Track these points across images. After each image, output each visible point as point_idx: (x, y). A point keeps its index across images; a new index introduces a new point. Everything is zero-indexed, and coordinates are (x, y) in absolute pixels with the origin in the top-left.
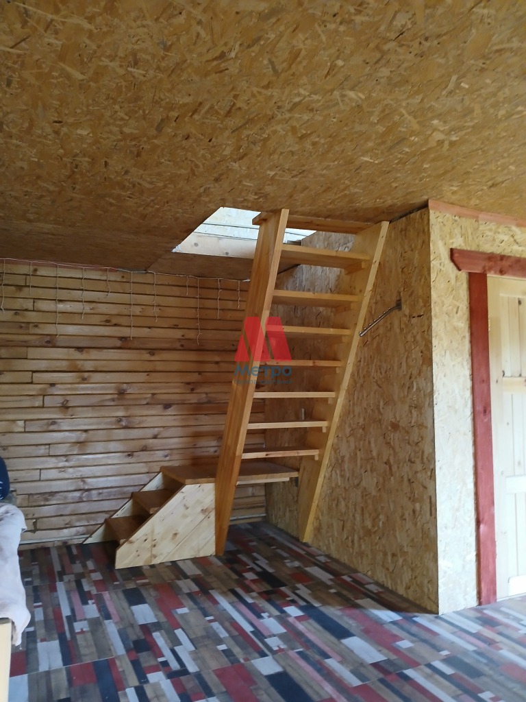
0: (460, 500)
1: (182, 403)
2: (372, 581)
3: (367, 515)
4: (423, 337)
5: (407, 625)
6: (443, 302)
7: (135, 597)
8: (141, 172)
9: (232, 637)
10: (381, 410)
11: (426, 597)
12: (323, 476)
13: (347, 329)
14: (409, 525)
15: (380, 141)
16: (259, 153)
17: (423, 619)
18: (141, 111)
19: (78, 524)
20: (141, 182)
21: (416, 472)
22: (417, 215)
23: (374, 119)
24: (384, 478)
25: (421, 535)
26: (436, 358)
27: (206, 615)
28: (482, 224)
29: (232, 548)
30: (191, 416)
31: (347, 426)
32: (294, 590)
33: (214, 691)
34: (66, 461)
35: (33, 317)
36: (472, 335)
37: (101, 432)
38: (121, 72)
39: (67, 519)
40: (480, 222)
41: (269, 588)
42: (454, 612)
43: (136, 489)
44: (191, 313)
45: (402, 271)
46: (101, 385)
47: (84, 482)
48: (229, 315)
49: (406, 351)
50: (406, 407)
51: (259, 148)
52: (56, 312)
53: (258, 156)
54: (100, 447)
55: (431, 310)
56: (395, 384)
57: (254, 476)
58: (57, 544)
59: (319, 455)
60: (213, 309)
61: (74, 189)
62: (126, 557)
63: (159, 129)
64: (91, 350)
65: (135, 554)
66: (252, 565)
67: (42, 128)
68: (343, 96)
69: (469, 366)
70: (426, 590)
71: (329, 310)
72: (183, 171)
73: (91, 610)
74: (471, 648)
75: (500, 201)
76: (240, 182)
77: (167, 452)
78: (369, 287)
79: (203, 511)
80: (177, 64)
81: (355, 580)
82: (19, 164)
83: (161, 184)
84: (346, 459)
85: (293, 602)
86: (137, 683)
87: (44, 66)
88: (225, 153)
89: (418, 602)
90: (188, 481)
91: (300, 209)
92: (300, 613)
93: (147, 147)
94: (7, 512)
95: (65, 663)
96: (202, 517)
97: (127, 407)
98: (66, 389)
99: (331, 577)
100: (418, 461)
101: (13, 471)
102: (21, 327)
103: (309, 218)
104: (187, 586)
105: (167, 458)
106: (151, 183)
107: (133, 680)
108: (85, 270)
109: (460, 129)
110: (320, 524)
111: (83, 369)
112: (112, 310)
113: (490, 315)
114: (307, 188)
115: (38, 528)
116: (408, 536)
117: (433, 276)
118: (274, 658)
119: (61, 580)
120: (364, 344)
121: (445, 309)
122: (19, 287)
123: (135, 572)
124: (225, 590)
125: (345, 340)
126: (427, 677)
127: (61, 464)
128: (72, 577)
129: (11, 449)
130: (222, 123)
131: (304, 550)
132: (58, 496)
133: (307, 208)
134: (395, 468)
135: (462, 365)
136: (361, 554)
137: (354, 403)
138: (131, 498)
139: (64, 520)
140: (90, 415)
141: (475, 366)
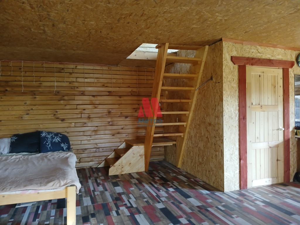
0: (233, 151)
1: (132, 116)
2: (201, 181)
3: (200, 157)
4: (220, 91)
5: (212, 195)
6: (228, 77)
7: (116, 184)
8: (113, 34)
9: (149, 197)
10: (205, 118)
11: (220, 186)
12: (185, 143)
13: (193, 87)
14: (214, 160)
15: (198, 21)
16: (154, 26)
17: (218, 193)
18: (112, 16)
19: (95, 160)
20: (113, 37)
21: (217, 141)
22: (218, 43)
23: (194, 14)
24: (206, 143)
25: (218, 164)
26: (224, 98)
27: (140, 190)
28: (245, 46)
29: (151, 169)
30: (136, 121)
31: (193, 124)
32: (172, 183)
33: (142, 212)
34: (90, 137)
35: (76, 84)
36: (239, 89)
37: (102, 127)
38: (105, 5)
39: (91, 158)
40: (244, 45)
41: (164, 182)
42: (230, 191)
43: (116, 148)
44: (135, 81)
45: (213, 65)
46: (102, 110)
47: (97, 145)
48: (149, 82)
49: (214, 96)
50: (214, 117)
51: (154, 25)
52: (84, 82)
53: (154, 27)
54: (102, 132)
55: (223, 80)
56: (210, 109)
57: (159, 143)
58: (88, 167)
59: (183, 135)
60: (143, 79)
61: (90, 40)
62: (113, 171)
63: (119, 21)
64: (98, 96)
65: (116, 170)
66: (158, 175)
67: (79, 22)
68: (181, 8)
69: (238, 101)
70: (220, 183)
71: (187, 80)
72: (128, 33)
73: (101, 188)
74: (233, 202)
75: (250, 37)
76: (149, 35)
77: (127, 134)
78: (201, 71)
79: (140, 155)
80: (123, 3)
81: (195, 181)
82: (71, 33)
83: (120, 37)
84: (193, 137)
85: (172, 187)
86: (116, 210)
87: (79, 5)
88: (142, 27)
89: (217, 188)
90: (134, 145)
91: (173, 43)
92: (173, 190)
93: (114, 26)
94: (70, 155)
95: (92, 203)
96: (139, 157)
97: (112, 117)
98: (89, 111)
99: (187, 179)
100: (217, 137)
101: (71, 141)
102: (72, 88)
103: (177, 46)
104: (134, 181)
105: (127, 137)
106: (117, 37)
107: (115, 209)
108: (94, 66)
109: (227, 15)
110: (184, 161)
111: (95, 104)
112: (105, 81)
113: (247, 81)
114: (174, 36)
115: (81, 161)
116: (214, 164)
117: (224, 67)
118: (163, 204)
119: (90, 179)
120: (199, 93)
121: (228, 80)
122: (71, 73)
123: (116, 176)
124: (147, 182)
125: (192, 91)
126: (215, 210)
127: (88, 139)
128: (94, 178)
129: (70, 133)
130: (140, 18)
131: (178, 170)
132: (88, 150)
133: (175, 42)
134: (210, 140)
135: (235, 101)
136: (198, 171)
137: (196, 116)
138: (114, 151)
139: (90, 159)
140: (98, 121)
141: (240, 101)
